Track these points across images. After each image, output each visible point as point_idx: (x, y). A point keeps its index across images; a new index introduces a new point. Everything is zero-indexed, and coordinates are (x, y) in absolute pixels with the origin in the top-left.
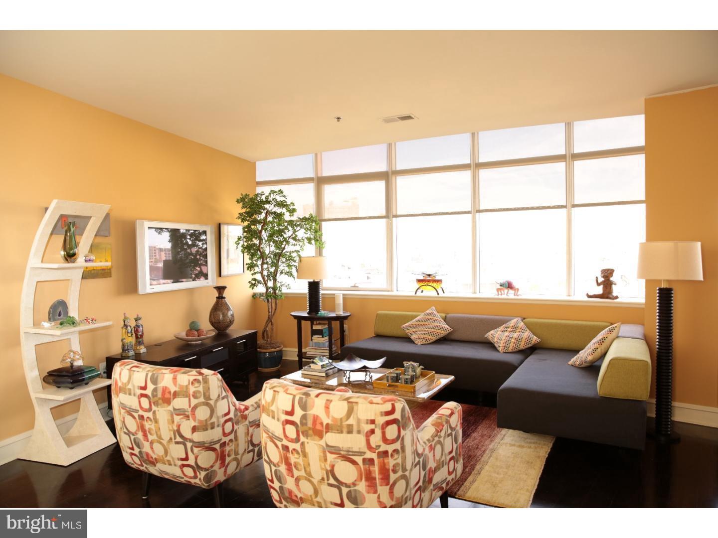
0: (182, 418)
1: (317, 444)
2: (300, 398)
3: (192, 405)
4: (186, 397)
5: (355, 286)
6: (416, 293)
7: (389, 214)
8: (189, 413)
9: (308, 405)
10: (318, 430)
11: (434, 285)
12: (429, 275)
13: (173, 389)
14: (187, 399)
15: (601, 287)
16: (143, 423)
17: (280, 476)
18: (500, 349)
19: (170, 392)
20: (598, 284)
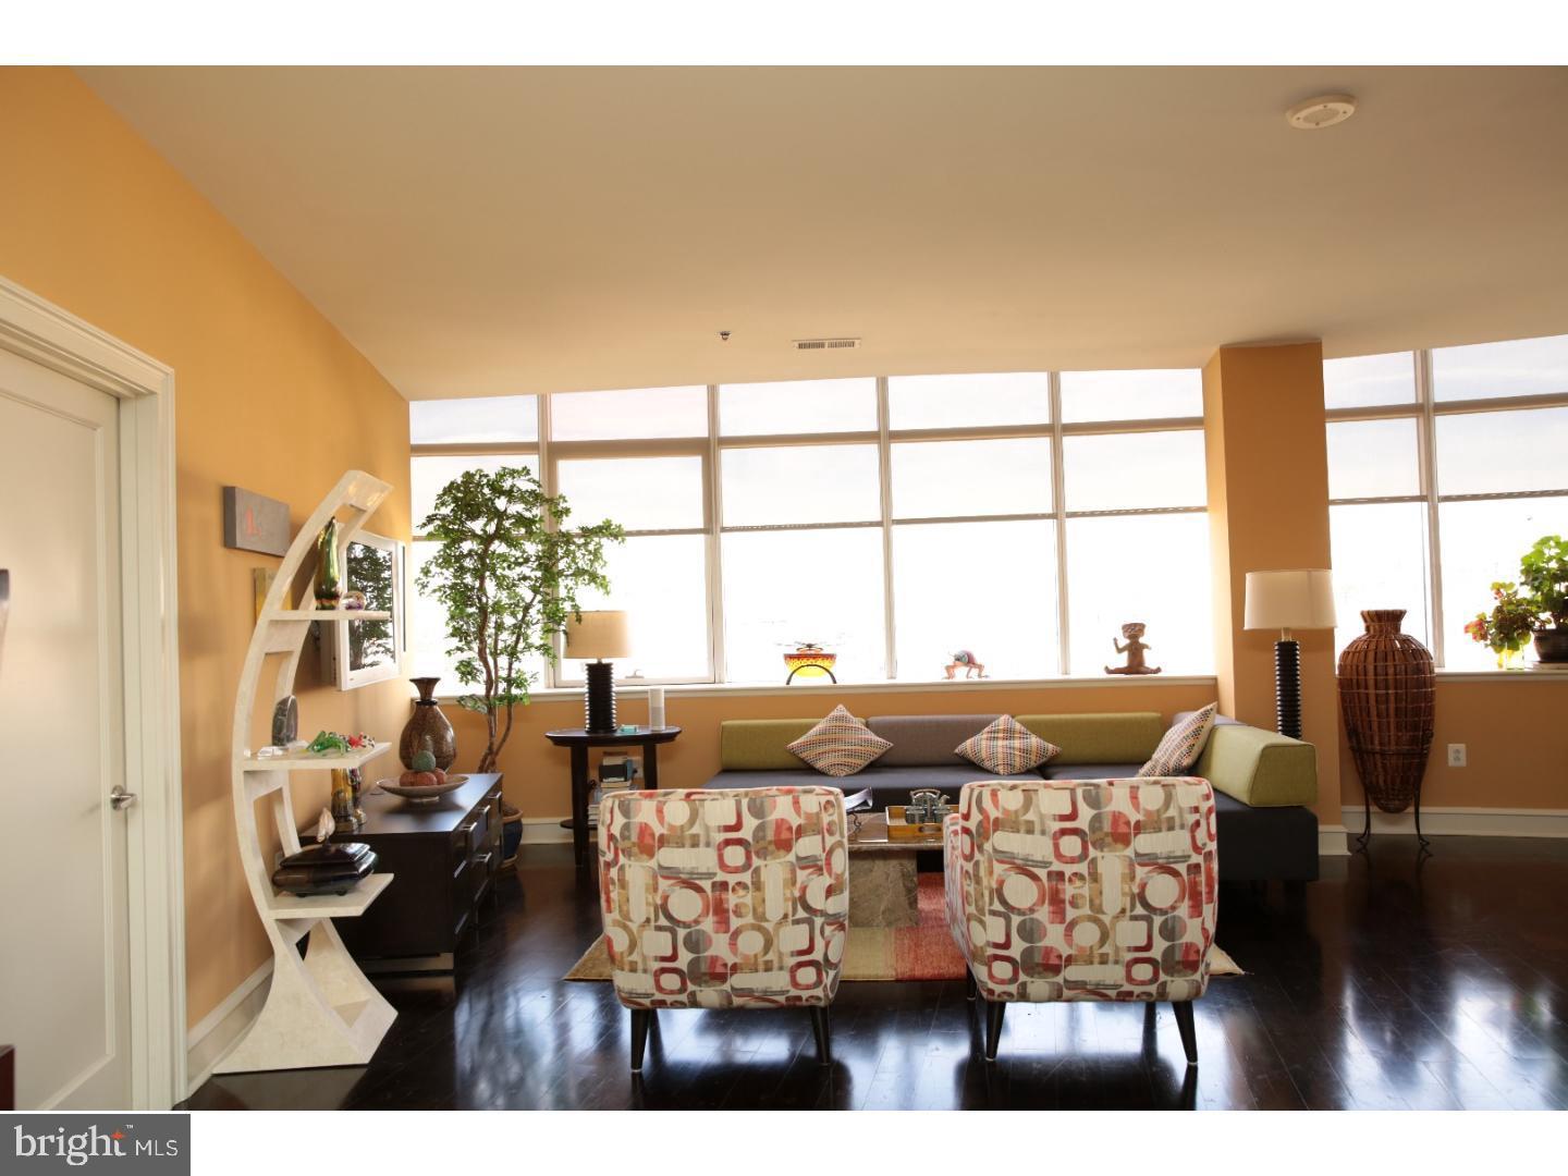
0: (810, 874)
1: (1118, 857)
2: (1084, 791)
3: (827, 849)
4: (819, 833)
5: (635, 677)
6: (788, 683)
7: (711, 525)
8: (822, 863)
9: (1102, 799)
10: (1121, 835)
11: (826, 663)
12: (810, 646)
13: (795, 821)
14: (819, 837)
15: (1125, 654)
16: (724, 896)
17: (1032, 929)
18: (1001, 769)
19: (790, 829)
20: (1120, 651)
